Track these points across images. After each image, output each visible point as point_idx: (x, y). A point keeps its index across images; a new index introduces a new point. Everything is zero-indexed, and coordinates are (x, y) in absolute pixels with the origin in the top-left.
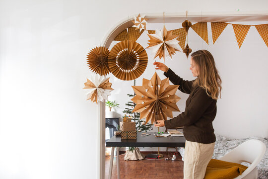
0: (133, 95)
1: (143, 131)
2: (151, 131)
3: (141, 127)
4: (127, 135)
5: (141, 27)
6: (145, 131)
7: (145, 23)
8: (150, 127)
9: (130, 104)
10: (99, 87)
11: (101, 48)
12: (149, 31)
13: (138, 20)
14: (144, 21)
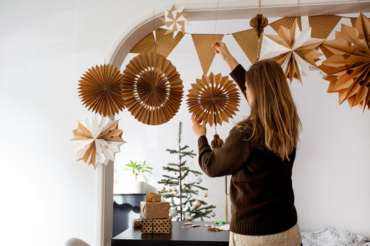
0: (178, 150)
1: (196, 220)
2: (212, 219)
3: (192, 212)
4: (153, 226)
5: (175, 28)
6: (200, 218)
7: (183, 22)
8: (209, 212)
9: (171, 167)
10: (99, 138)
11: (105, 68)
12: (193, 35)
13: (170, 16)
14: (182, 18)
